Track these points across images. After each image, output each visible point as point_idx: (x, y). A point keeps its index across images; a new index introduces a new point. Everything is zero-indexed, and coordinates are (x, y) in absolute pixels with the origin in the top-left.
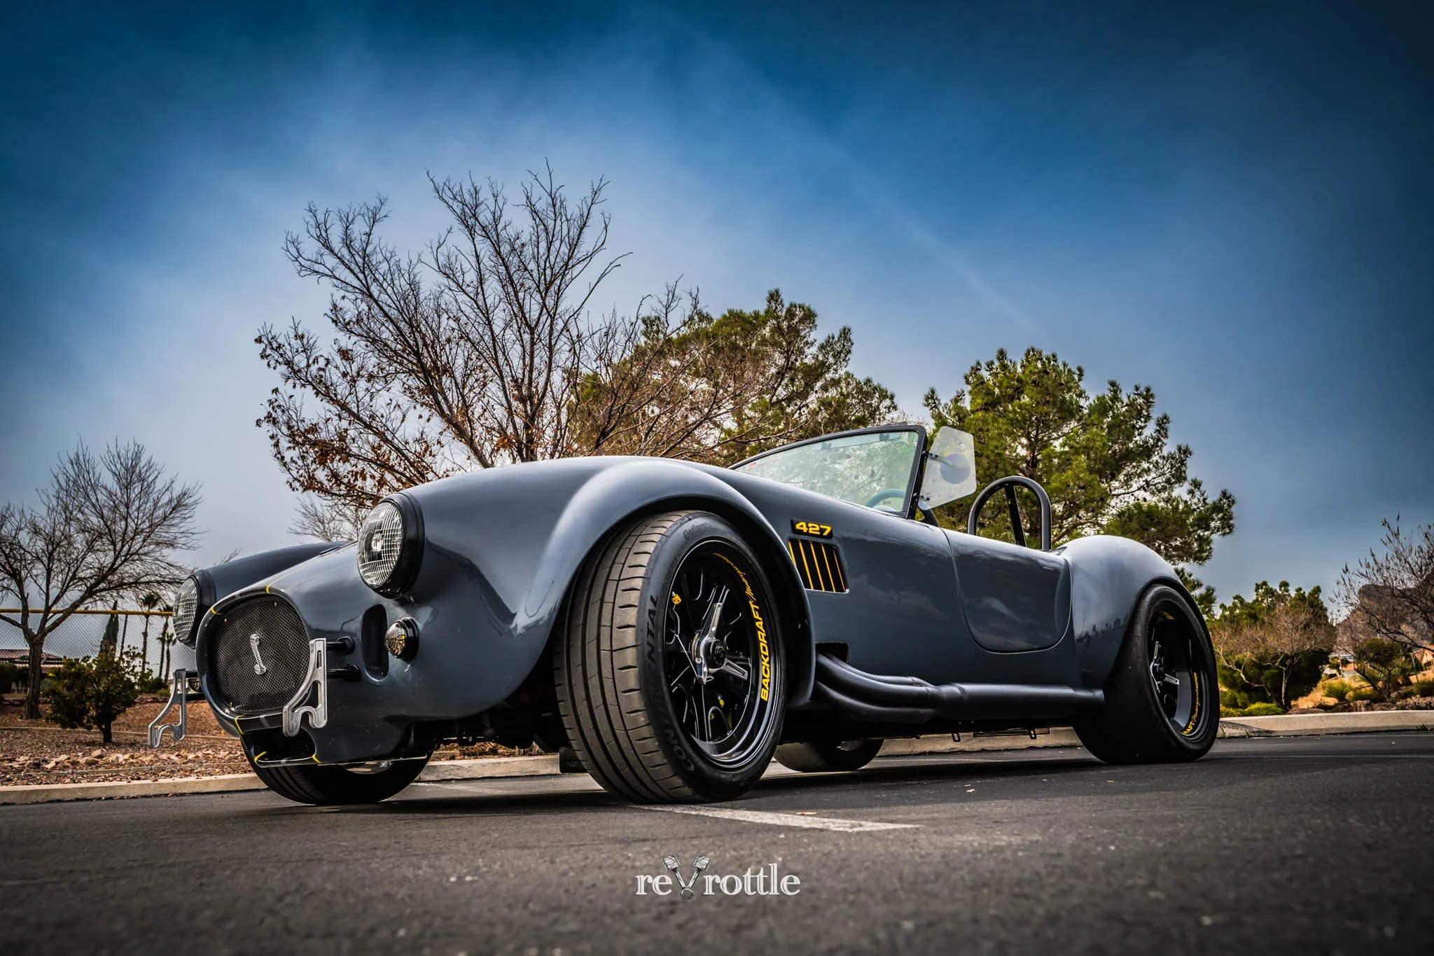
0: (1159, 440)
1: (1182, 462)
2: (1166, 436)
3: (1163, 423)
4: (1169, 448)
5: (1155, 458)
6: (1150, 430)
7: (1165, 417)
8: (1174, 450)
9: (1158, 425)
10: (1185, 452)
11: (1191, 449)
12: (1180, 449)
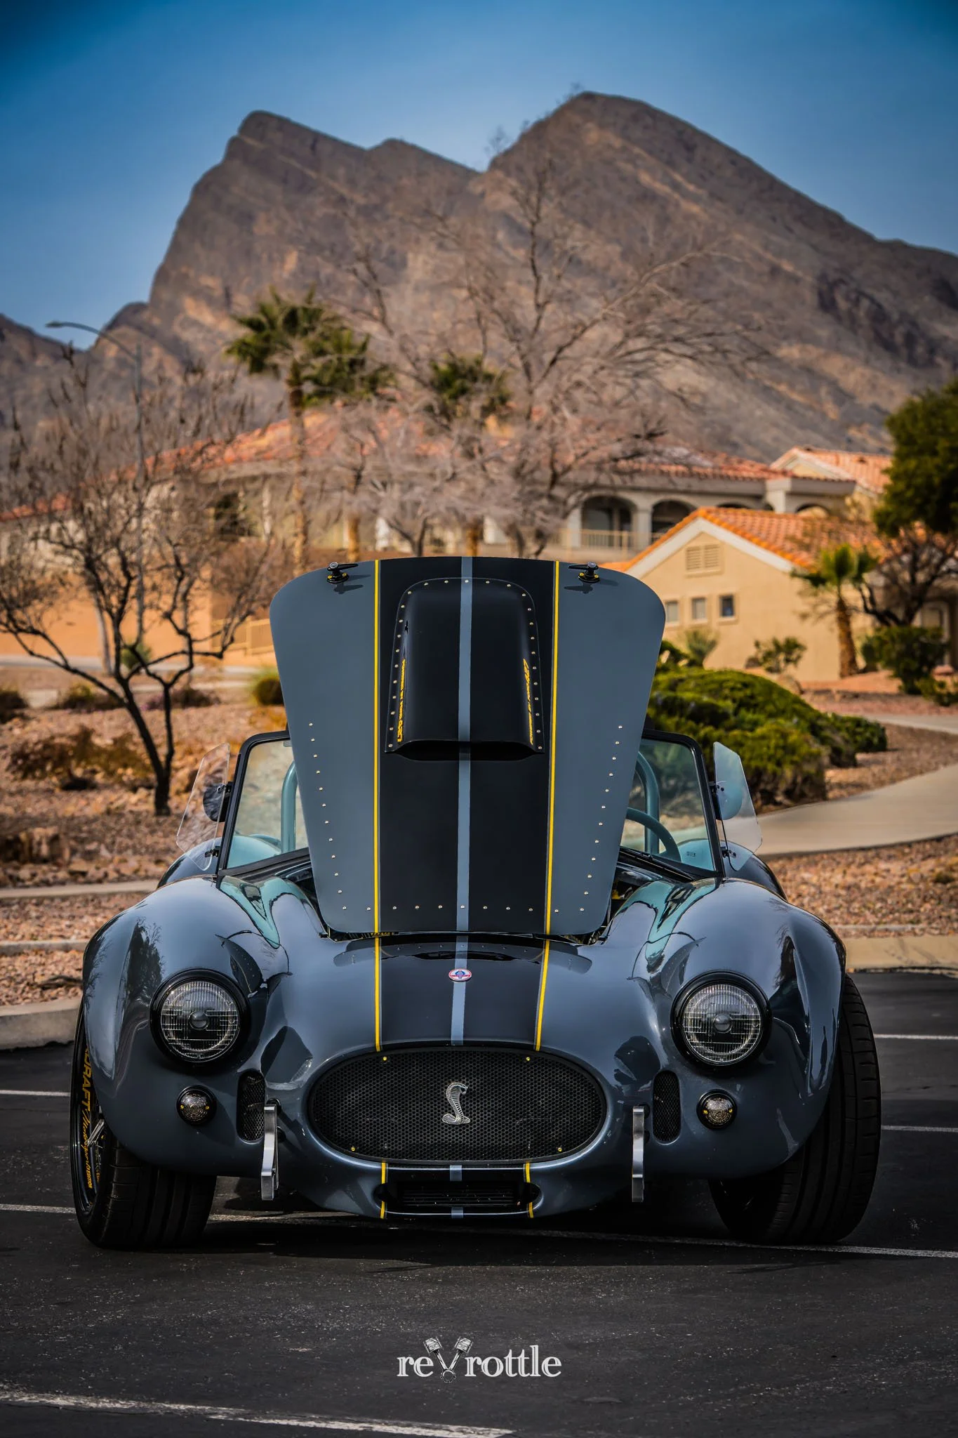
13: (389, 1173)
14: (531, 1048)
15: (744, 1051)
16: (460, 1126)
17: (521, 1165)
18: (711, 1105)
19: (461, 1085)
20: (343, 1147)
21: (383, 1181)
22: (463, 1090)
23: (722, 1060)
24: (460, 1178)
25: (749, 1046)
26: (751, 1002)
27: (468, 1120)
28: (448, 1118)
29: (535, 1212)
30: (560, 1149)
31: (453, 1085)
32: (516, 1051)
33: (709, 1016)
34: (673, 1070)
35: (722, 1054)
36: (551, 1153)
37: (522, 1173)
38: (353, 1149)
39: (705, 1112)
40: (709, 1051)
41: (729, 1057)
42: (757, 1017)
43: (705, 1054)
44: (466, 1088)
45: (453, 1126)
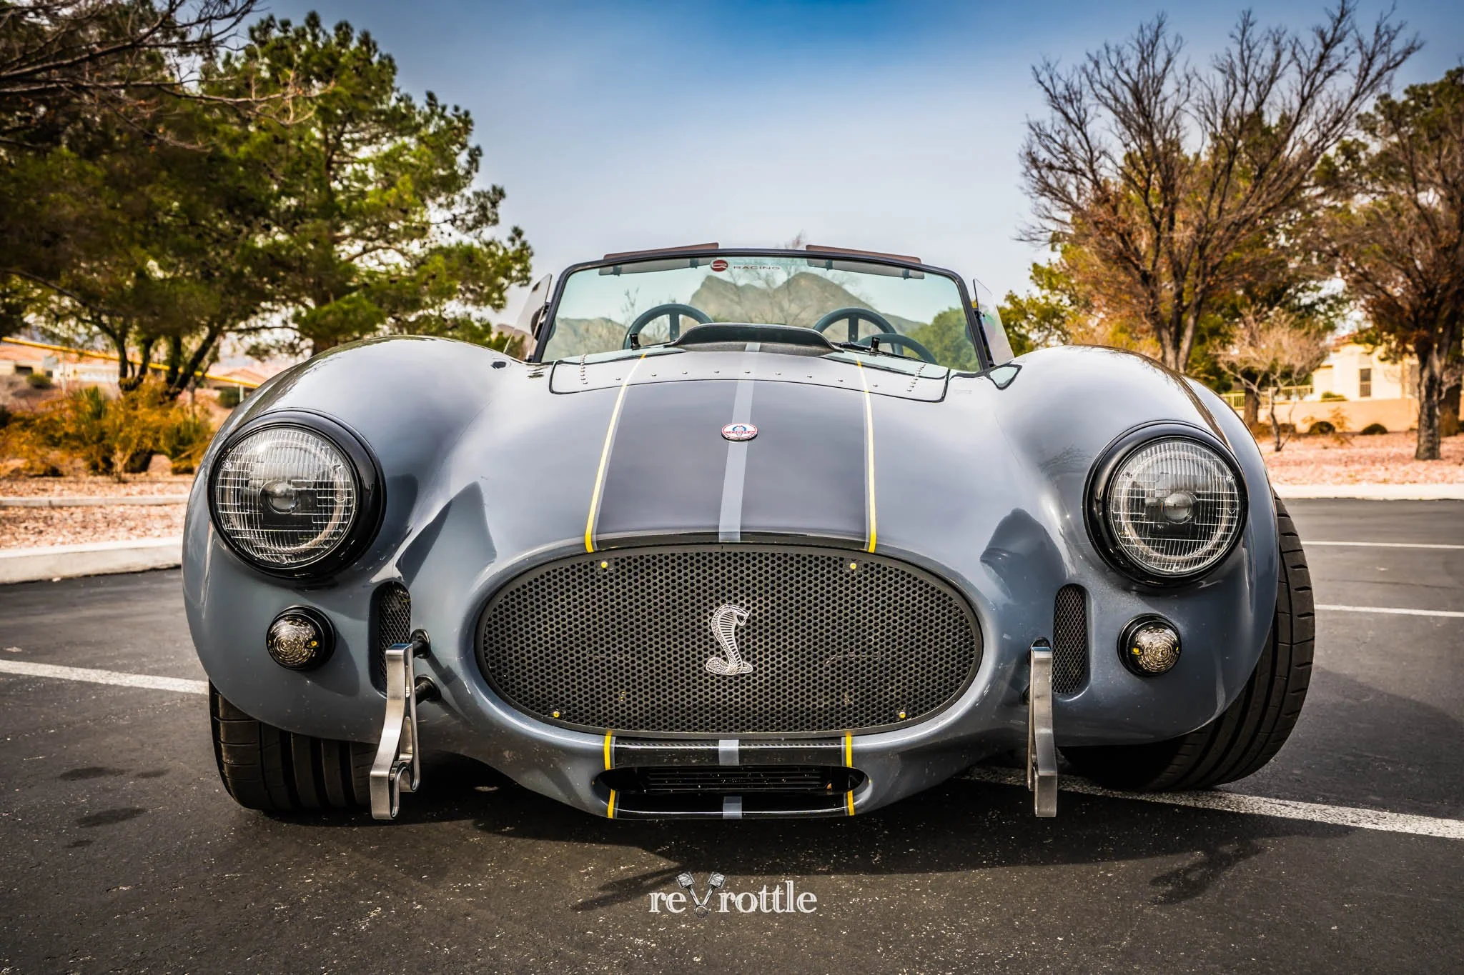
0: (468, 172)
1: (494, 204)
2: (477, 170)
3: (475, 155)
4: (480, 183)
5: (468, 192)
6: (462, 159)
7: (478, 149)
8: (487, 188)
9: (471, 155)
10: (499, 193)
11: (506, 191)
12: (494, 188)
13: (618, 754)
14: (857, 547)
15: (1211, 553)
16: (736, 678)
17: (838, 739)
18: (1145, 638)
19: (737, 611)
20: (538, 709)
21: (608, 766)
22: (741, 618)
23: (1175, 569)
24: (736, 762)
25: (1219, 545)
26: (1223, 472)
27: (748, 668)
28: (714, 665)
29: (856, 809)
30: (902, 715)
31: (724, 609)
32: (835, 554)
33: (1158, 494)
34: (1082, 582)
35: (1177, 558)
36: (887, 720)
37: (839, 754)
38: (556, 714)
39: (1136, 651)
40: (1155, 554)
41: (1188, 563)
42: (1232, 496)
43: (1148, 558)
44: (746, 616)
45: (724, 677)
